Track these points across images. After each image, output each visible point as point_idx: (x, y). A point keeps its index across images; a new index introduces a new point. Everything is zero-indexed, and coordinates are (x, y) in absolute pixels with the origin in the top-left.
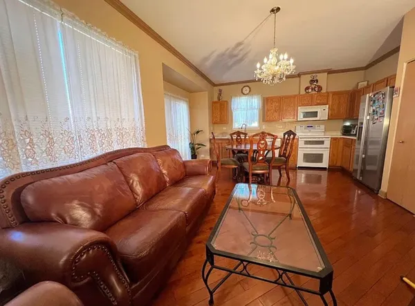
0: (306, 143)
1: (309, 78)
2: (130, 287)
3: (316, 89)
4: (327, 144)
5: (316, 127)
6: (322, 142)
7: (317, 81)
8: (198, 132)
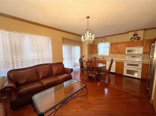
0: (128, 64)
1: (133, 33)
2: (17, 99)
3: (137, 39)
4: (140, 66)
5: (137, 57)
6: (137, 65)
7: (137, 35)
8: (83, 56)
